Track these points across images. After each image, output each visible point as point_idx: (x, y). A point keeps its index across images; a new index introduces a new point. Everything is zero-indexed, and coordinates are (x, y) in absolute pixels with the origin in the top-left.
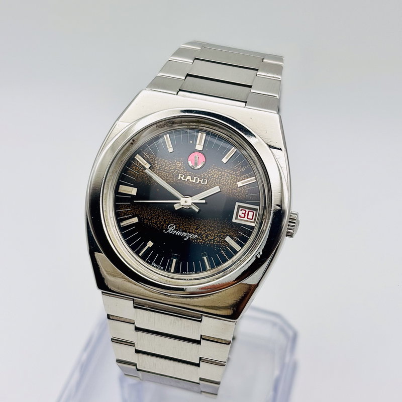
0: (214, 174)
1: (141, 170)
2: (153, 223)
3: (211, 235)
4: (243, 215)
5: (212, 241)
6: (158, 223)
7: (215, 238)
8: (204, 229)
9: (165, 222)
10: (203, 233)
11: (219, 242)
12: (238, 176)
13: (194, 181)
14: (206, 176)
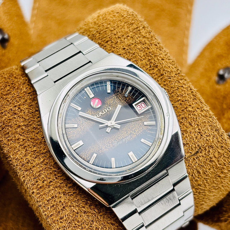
0: (110, 101)
1: (74, 131)
2: (105, 149)
3: (136, 129)
4: (140, 108)
5: (139, 131)
6: (107, 147)
7: (139, 129)
8: (130, 129)
9: (109, 143)
10: (131, 132)
11: (143, 129)
12: (121, 93)
13: (104, 113)
14: (107, 106)
